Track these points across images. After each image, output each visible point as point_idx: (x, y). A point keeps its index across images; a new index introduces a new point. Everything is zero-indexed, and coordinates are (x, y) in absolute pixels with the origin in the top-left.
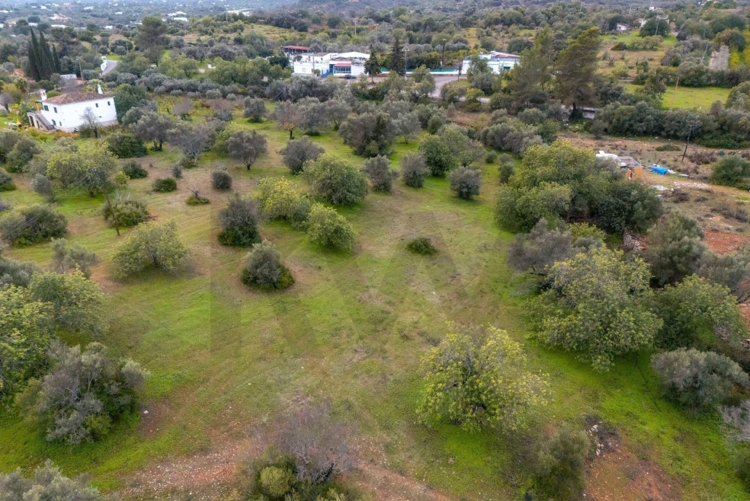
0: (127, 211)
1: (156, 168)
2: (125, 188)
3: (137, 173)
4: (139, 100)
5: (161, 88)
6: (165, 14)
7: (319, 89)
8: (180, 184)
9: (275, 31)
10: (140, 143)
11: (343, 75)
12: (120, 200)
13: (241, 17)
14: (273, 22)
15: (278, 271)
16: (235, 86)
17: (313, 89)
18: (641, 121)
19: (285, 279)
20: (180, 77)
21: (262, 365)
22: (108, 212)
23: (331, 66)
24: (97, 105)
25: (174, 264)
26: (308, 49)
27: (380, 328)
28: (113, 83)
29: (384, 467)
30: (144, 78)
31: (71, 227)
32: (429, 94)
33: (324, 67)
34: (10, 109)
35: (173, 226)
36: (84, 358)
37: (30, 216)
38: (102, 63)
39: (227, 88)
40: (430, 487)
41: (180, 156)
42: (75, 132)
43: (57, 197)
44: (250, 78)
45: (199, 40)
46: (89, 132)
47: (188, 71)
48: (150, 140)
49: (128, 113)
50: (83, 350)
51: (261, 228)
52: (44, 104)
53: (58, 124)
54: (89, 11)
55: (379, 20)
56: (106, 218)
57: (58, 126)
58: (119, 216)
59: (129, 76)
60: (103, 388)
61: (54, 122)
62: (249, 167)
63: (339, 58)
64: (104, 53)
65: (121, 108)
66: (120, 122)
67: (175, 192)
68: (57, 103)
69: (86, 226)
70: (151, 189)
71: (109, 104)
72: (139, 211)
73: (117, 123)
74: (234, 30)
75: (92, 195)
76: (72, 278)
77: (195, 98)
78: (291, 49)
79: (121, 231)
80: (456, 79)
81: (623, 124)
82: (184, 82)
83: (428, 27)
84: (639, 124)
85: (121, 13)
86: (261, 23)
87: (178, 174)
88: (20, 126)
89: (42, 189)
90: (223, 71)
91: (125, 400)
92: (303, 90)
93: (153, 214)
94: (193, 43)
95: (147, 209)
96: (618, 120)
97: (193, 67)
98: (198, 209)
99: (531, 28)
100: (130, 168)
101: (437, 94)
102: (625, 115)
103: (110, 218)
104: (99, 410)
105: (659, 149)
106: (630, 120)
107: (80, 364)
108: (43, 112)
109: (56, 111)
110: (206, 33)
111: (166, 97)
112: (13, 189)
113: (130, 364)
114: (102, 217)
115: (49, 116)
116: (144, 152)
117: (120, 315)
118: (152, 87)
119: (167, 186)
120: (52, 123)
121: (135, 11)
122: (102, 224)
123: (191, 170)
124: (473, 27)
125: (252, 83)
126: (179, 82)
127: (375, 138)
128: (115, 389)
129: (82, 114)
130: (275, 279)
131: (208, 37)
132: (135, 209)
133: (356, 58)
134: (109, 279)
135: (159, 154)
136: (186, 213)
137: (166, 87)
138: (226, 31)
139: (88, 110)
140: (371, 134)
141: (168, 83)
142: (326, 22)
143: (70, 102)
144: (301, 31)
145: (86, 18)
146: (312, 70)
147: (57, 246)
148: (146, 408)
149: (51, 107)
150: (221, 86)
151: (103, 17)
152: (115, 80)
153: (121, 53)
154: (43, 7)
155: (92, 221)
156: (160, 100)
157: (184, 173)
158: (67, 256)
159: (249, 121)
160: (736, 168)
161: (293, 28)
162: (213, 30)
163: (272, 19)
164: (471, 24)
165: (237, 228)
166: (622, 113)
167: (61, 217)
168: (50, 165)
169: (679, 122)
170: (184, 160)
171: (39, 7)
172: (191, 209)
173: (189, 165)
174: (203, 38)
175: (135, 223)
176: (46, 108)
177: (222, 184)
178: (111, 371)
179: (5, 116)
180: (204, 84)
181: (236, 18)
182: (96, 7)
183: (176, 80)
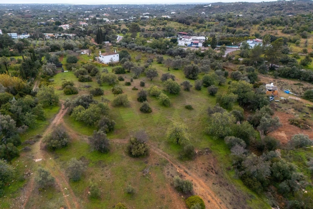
0: (117, 90)
1: (127, 78)
2: (118, 83)
3: (121, 79)
4: (126, 55)
5: (134, 49)
6: (142, 14)
7: (183, 52)
8: (132, 84)
9: (178, 24)
10: (124, 70)
11: (195, 46)
12: (116, 87)
13: (167, 19)
14: (178, 21)
15: (148, 108)
16: (157, 49)
17: (182, 52)
18: (293, 73)
19: (149, 110)
20: (140, 45)
21: (139, 127)
22: (113, 90)
23: (192, 42)
24: (114, 56)
25: (125, 104)
26: (187, 34)
27: (168, 124)
28: (120, 46)
29: (156, 147)
30: (129, 45)
31: (105, 93)
32: (222, 56)
33: (189, 43)
34: (91, 55)
35: (126, 95)
36: (106, 118)
37: (97, 89)
38: (118, 37)
39: (154, 50)
40: (163, 151)
41: (134, 75)
42: (107, 64)
43: (102, 84)
44: (162, 47)
45: (150, 28)
46: (111, 65)
47: (143, 43)
48: (127, 69)
49: (122, 59)
50: (106, 117)
51: (148, 98)
52: (100, 55)
53: (103, 61)
54: (116, 12)
55: (220, 20)
56: (113, 91)
57: (103, 62)
58: (115, 91)
59: (125, 43)
60: (108, 124)
61: (102, 60)
62: (151, 80)
63: (195, 39)
64: (119, 33)
65: (121, 57)
66: (120, 61)
67: (130, 86)
68: (103, 55)
69: (108, 93)
70: (124, 84)
71: (117, 56)
72: (120, 90)
73: (119, 61)
74: (163, 24)
75: (110, 85)
76: (105, 104)
77: (144, 53)
78: (181, 34)
79: (116, 95)
80: (235, 50)
81: (286, 74)
82: (141, 47)
83: (238, 24)
84: (292, 74)
85: (127, 12)
86: (174, 21)
87: (132, 81)
88: (93, 61)
89: (99, 82)
90: (154, 43)
91: (112, 127)
92: (178, 52)
93: (123, 92)
94: (148, 29)
95: (122, 90)
96: (284, 72)
97: (145, 40)
98: (135, 91)
99: (284, 26)
100: (120, 78)
101: (225, 56)
102: (286, 71)
103: (113, 92)
104: (107, 127)
105: (295, 84)
106: (288, 72)
107: (105, 119)
108: (100, 57)
109: (103, 58)
110: (153, 25)
111: (135, 52)
112: (92, 81)
113: (113, 121)
114: (112, 91)
115: (101, 59)
116: (125, 73)
117: (113, 113)
118: (131, 48)
119: (128, 84)
120: (101, 61)
121: (132, 11)
122: (111, 93)
123: (136, 79)
124: (258, 24)
125: (163, 49)
126: (139, 47)
127: (192, 73)
128: (110, 125)
129: (110, 59)
130: (147, 110)
131: (154, 27)
132: (119, 90)
133: (202, 39)
134: (111, 106)
135: (129, 73)
136: (131, 92)
137: (135, 48)
138: (160, 25)
139: (112, 58)
140: (191, 72)
141: (136, 47)
142: (198, 21)
143: (107, 55)
144: (187, 25)
145: (114, 15)
146: (185, 44)
147: (102, 97)
148: (115, 130)
149: (102, 56)
150: (153, 49)
151: (120, 14)
152: (120, 45)
153: (124, 34)
154: (101, 10)
155: (109, 92)
156: (133, 53)
157: (134, 80)
158: (104, 100)
159: (158, 63)
160: (311, 94)
161: (185, 24)
162: (156, 24)
163: (178, 20)
164: (258, 23)
165: (141, 97)
166: (286, 70)
167: (103, 90)
168: (101, 77)
169: (307, 75)
170: (134, 76)
171: (100, 9)
172: (133, 91)
173: (135, 78)
174: (152, 27)
175: (119, 93)
176: (101, 56)
177: (142, 85)
178: (110, 121)
179: (89, 57)
180: (147, 48)
181: (165, 19)
182: (119, 10)
183: (139, 46)
